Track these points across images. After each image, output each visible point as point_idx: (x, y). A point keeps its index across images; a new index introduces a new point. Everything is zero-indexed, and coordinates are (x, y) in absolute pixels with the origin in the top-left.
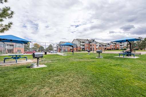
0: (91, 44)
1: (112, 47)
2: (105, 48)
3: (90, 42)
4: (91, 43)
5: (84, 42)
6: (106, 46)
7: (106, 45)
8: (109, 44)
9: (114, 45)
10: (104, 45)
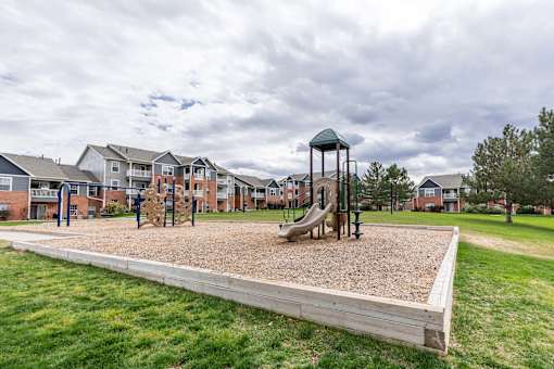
0: (186, 177)
1: (290, 196)
2: (261, 202)
3: (181, 169)
4: (188, 171)
5: (149, 167)
6: (263, 191)
7: (262, 187)
8: (274, 184)
9: (297, 187)
10: (255, 186)
